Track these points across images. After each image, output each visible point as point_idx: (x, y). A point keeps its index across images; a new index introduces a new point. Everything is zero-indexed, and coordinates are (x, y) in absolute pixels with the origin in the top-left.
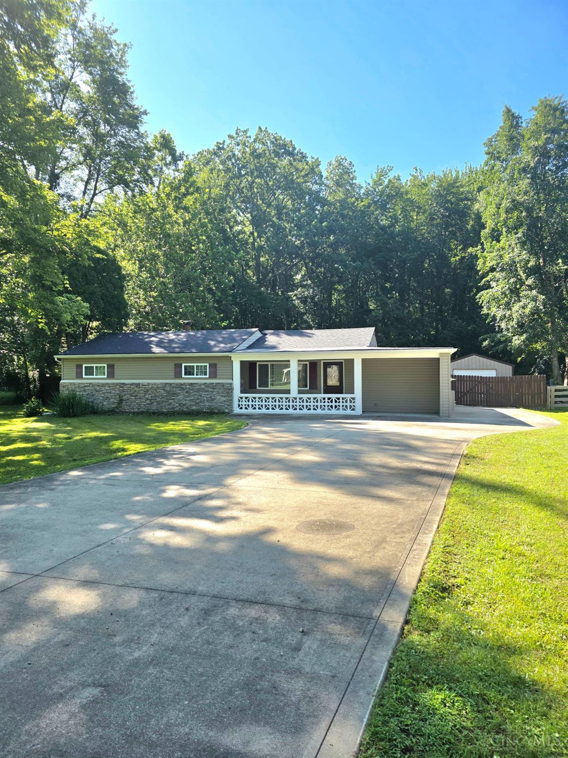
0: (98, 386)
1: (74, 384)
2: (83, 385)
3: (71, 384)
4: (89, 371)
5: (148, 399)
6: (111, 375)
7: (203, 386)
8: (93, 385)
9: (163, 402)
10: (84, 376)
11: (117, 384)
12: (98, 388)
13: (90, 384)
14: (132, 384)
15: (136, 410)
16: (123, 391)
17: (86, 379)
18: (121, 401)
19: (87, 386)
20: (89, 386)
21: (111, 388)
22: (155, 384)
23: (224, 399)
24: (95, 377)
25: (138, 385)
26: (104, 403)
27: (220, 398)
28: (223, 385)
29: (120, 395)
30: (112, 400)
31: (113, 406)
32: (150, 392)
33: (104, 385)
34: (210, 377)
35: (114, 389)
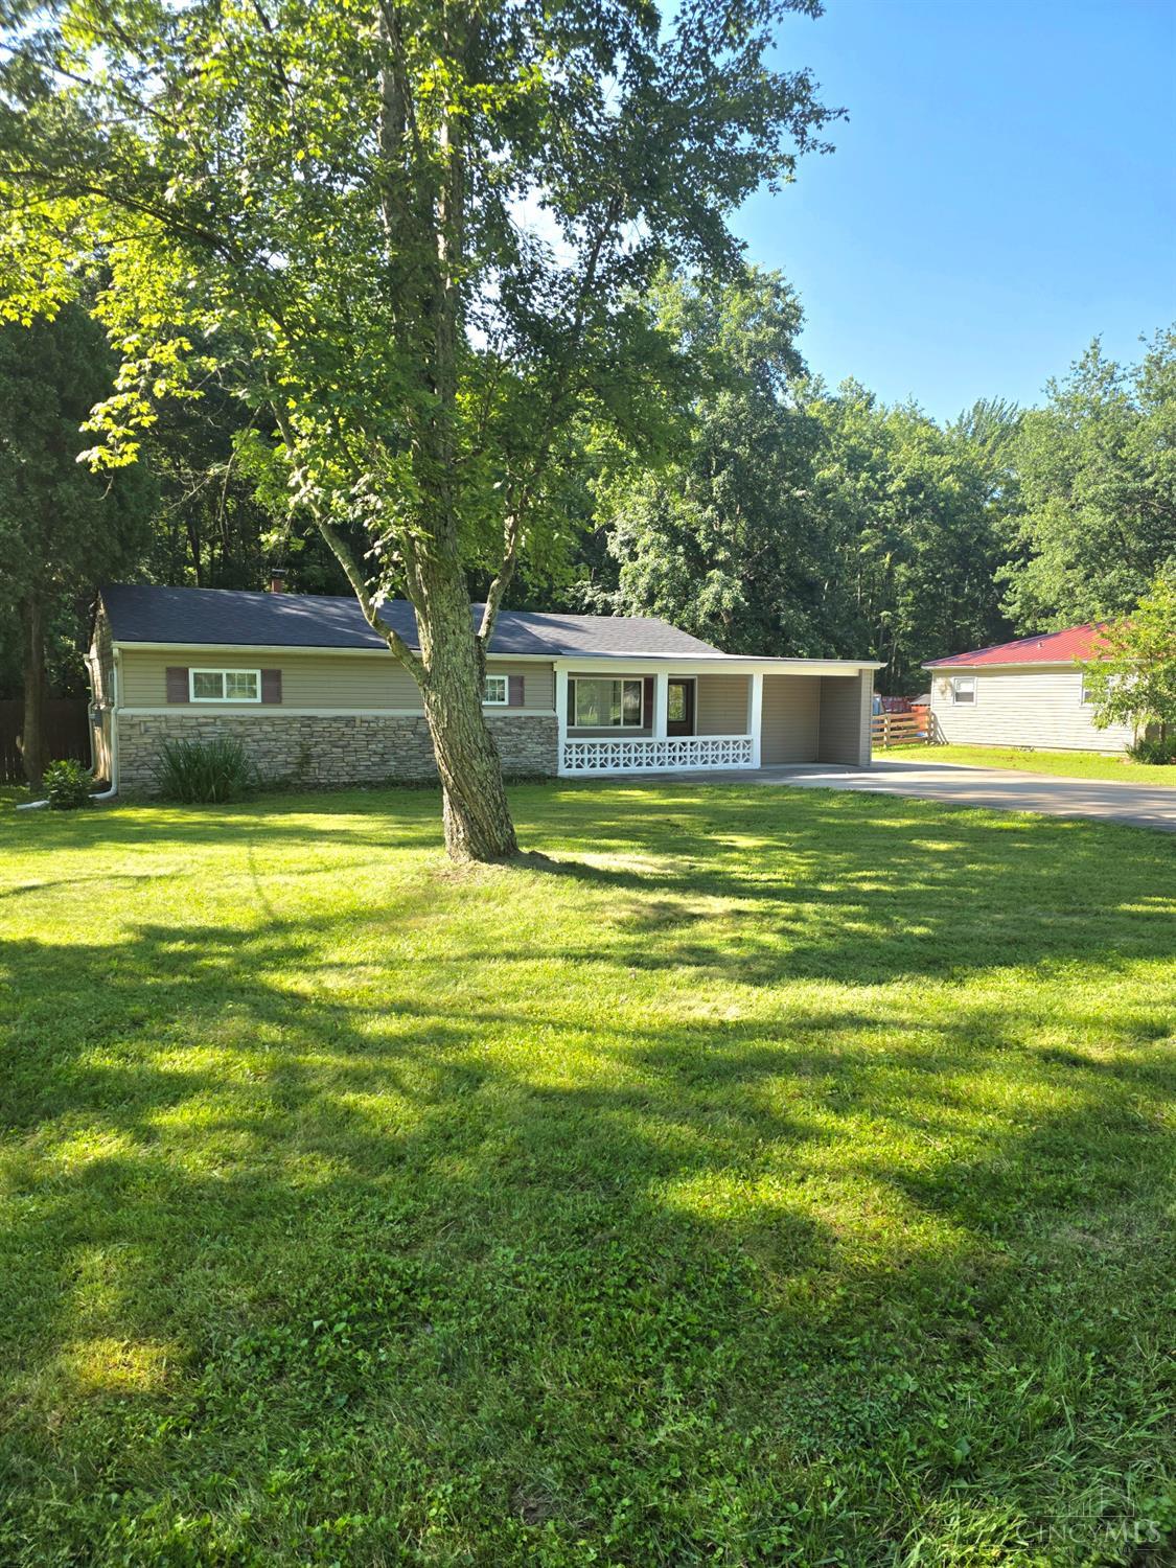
0: (241, 723)
1: (167, 719)
2: (193, 723)
3: (156, 718)
4: (211, 686)
5: (375, 753)
6: (273, 696)
7: (499, 724)
8: (225, 721)
9: (412, 757)
10: (192, 699)
11: (295, 719)
12: (240, 729)
13: (215, 718)
14: (336, 719)
15: (346, 779)
16: (312, 736)
17: (199, 706)
18: (306, 759)
19: (206, 724)
20: (214, 724)
21: (277, 728)
22: (392, 719)
23: (542, 749)
24: (225, 700)
25: (350, 721)
26: (260, 766)
27: (534, 749)
28: (540, 720)
29: (301, 745)
30: (281, 757)
31: (283, 772)
32: (381, 737)
33: (257, 721)
34: (511, 705)
35: (286, 731)
